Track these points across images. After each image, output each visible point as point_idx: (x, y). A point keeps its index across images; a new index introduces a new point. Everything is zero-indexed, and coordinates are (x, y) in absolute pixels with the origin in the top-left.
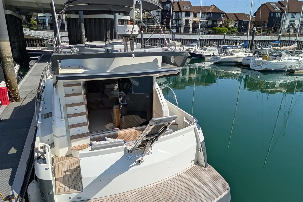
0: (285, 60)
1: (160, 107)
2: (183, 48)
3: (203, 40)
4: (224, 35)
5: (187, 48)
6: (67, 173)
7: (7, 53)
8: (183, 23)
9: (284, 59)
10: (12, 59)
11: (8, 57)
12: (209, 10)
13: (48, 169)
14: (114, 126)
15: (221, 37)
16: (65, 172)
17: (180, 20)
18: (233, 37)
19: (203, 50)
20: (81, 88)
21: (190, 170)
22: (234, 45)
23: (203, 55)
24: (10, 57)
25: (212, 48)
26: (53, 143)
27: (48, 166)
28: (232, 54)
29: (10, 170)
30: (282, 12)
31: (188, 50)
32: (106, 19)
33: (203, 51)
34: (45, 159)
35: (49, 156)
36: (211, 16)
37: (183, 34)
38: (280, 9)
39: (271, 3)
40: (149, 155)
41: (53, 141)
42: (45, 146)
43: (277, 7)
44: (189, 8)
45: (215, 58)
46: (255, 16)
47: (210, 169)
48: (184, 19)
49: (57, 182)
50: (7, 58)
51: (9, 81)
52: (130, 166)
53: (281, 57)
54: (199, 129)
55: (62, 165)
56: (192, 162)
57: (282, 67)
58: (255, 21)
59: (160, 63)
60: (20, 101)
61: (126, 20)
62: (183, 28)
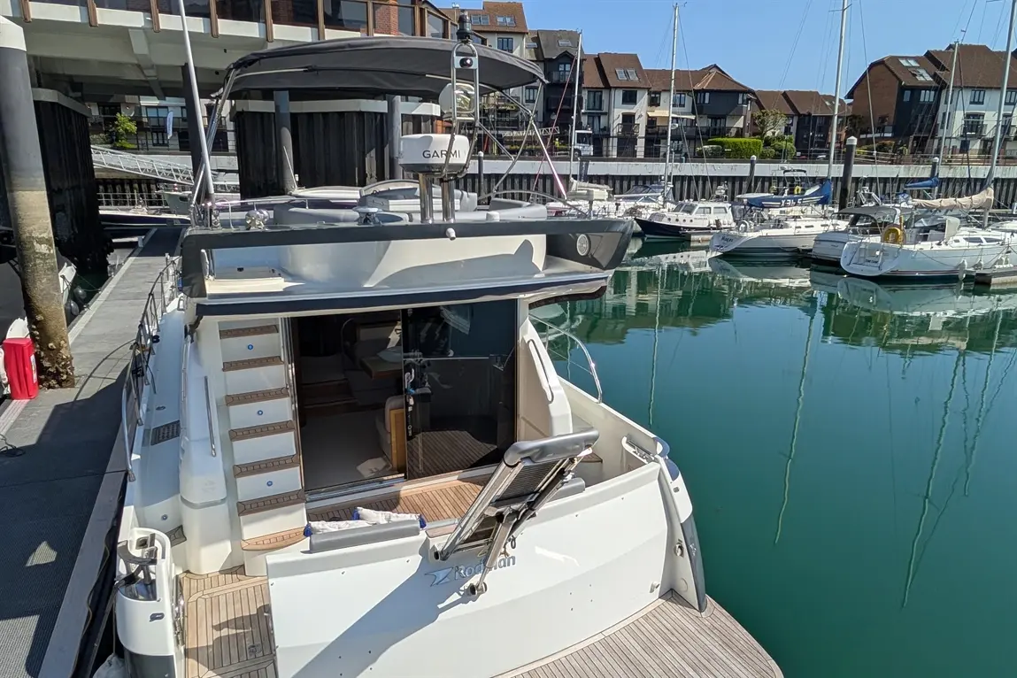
0: (957, 241)
1: (543, 400)
2: (618, 205)
3: (683, 178)
4: (752, 163)
5: (631, 204)
6: (225, 632)
7: (36, 227)
8: (615, 125)
9: (955, 238)
10: (51, 245)
11: (41, 241)
12: (699, 82)
13: (161, 616)
14: (387, 466)
15: (742, 169)
16: (219, 627)
17: (605, 114)
18: (782, 168)
19: (684, 211)
20: (277, 342)
21: (646, 617)
22: (786, 195)
23: (684, 228)
24: (47, 241)
25: (712, 205)
26: (181, 527)
27: (163, 607)
28: (779, 224)
29: (32, 622)
30: (940, 86)
31: (632, 211)
32: (361, 114)
33: (682, 216)
34: (153, 583)
35: (164, 572)
36: (707, 101)
37: (614, 160)
38: (934, 76)
39: (903, 58)
40: (505, 566)
41: (181, 519)
42: (153, 536)
43: (922, 71)
44: (634, 77)
45: (723, 238)
46: (851, 100)
47: (716, 613)
48: (618, 112)
49: (192, 662)
50: (35, 244)
51: (39, 318)
52: (440, 606)
53: (944, 231)
54: (674, 477)
55: (208, 603)
56: (652, 591)
57: (947, 266)
58: (854, 117)
59: (539, 257)
60: (73, 385)
61: (428, 116)
62: (616, 140)
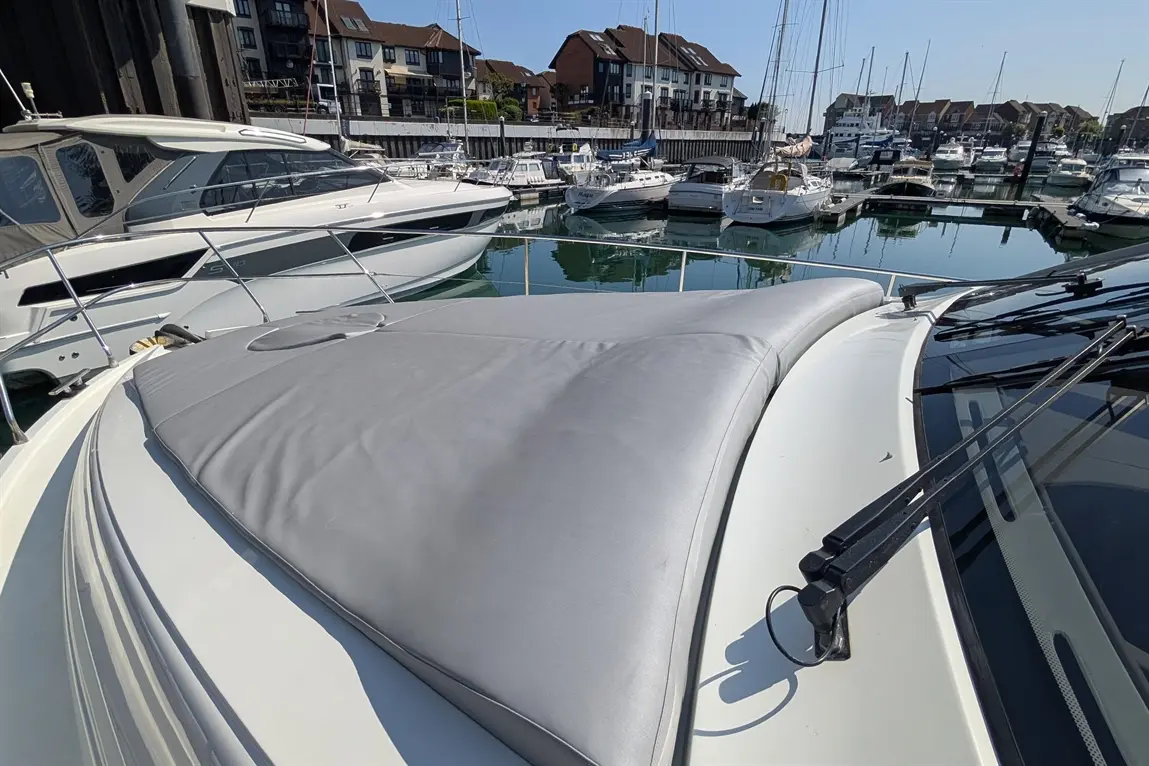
0: (810, 186)
4: (501, 124)
8: (354, 79)
9: (808, 183)
12: (430, 40)
17: (340, 67)
25: (527, 161)
30: (623, 61)
36: (441, 61)
38: (617, 51)
39: (591, 33)
43: (608, 47)
46: (554, 71)
48: (355, 65)
58: (560, 85)
62: (357, 98)
